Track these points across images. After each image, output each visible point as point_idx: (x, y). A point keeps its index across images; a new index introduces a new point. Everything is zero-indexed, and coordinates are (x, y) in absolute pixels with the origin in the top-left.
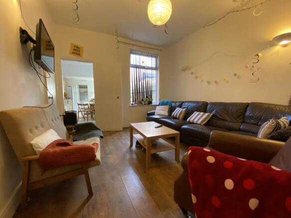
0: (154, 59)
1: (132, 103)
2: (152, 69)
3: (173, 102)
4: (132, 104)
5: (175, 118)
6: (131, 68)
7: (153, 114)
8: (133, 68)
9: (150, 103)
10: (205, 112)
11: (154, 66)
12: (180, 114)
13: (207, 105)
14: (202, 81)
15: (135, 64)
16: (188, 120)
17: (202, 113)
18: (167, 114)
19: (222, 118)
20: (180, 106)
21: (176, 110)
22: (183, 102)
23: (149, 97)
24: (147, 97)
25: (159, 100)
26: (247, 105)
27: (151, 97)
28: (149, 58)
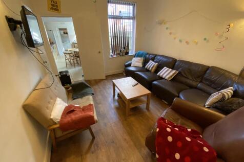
0: (131, 7)
1: (111, 54)
2: (129, 18)
3: (147, 54)
4: (112, 56)
5: (148, 70)
6: (109, 20)
7: (130, 65)
8: (111, 19)
9: (127, 53)
10: (173, 69)
11: (131, 15)
12: (152, 68)
13: (176, 62)
14: (175, 38)
15: (113, 14)
16: (158, 74)
17: (171, 70)
18: (141, 66)
19: (185, 76)
20: (153, 59)
21: (150, 62)
22: (156, 55)
23: (126, 48)
24: (124, 48)
25: (135, 51)
26: (208, 68)
27: (128, 48)
28: (127, 6)
